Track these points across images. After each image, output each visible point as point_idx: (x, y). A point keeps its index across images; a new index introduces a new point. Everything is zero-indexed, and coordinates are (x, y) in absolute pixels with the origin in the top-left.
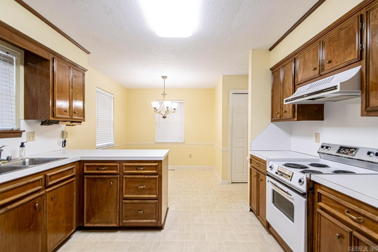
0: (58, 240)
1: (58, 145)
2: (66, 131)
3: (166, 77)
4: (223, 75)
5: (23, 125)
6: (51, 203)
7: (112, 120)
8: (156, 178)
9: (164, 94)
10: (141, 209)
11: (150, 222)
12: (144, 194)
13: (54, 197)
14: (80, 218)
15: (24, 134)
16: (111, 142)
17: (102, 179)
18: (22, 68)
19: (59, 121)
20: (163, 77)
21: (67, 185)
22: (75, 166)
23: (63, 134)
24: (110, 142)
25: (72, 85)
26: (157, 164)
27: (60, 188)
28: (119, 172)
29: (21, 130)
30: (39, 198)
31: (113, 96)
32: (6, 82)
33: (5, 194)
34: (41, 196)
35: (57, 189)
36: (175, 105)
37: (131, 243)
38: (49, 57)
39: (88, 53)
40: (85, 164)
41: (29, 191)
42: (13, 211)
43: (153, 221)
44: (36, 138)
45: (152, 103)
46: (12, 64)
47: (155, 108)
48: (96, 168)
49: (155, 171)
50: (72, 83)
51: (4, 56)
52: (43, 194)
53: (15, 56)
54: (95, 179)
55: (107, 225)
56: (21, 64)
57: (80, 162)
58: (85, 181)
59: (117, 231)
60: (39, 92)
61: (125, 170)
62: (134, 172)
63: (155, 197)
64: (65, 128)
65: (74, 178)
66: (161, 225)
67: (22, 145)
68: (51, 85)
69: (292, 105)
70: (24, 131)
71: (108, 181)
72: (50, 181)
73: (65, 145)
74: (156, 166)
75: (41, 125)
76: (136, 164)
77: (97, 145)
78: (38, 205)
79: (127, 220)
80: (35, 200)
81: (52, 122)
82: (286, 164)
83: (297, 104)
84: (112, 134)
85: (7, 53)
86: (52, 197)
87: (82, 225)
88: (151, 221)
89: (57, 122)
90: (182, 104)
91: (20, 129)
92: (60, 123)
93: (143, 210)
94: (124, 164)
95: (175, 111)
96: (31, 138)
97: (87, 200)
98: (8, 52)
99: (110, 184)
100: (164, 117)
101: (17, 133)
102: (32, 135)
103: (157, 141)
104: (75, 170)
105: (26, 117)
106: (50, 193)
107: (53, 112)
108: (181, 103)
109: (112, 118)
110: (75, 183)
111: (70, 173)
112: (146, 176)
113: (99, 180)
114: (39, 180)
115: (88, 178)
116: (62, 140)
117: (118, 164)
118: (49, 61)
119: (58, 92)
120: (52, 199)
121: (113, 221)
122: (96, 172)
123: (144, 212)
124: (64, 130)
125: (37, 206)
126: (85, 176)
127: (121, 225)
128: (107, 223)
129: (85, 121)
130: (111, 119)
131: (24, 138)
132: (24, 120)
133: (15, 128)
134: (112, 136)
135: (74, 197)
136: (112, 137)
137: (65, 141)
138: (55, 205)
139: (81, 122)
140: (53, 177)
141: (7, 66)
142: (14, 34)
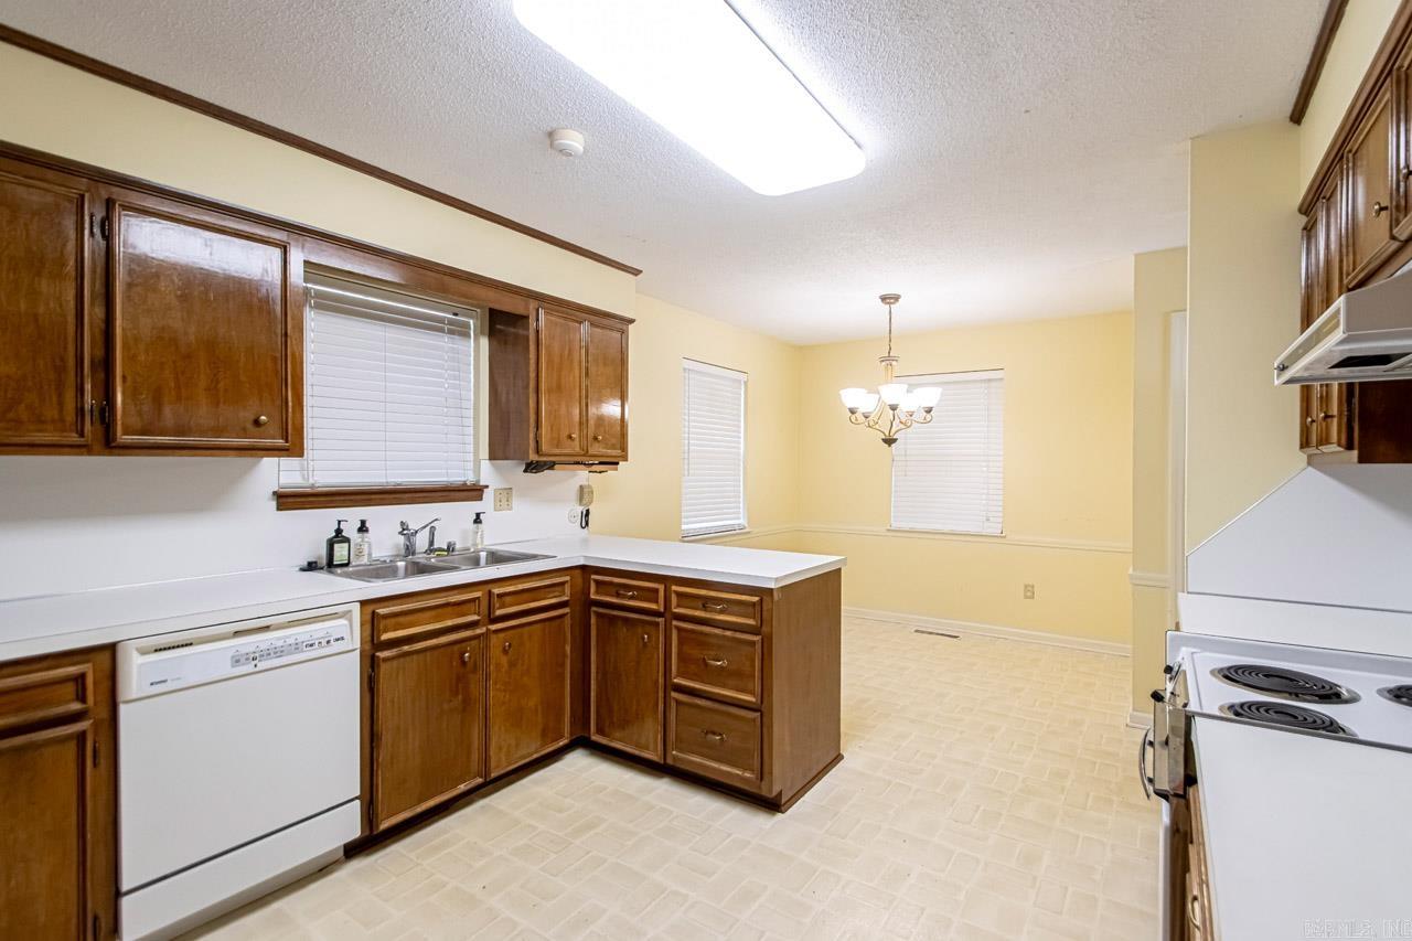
0: (520, 753)
1: (570, 521)
2: (589, 486)
3: (896, 298)
4: (1136, 255)
5: (488, 474)
6: (504, 660)
7: (742, 451)
8: (753, 643)
9: (889, 359)
10: (716, 729)
11: (738, 775)
12: (724, 686)
13: (510, 646)
14: (581, 718)
15: (488, 494)
16: (739, 518)
17: (626, 620)
18: (484, 342)
19: (554, 463)
20: (884, 299)
21: (547, 623)
22: (568, 578)
23: (583, 493)
24: (734, 519)
25: (587, 369)
26: (756, 599)
27: (526, 629)
28: (662, 610)
29: (482, 483)
30: (474, 643)
31: (743, 377)
32: (455, 378)
33: (402, 619)
34: (477, 637)
35: (519, 630)
36: (929, 395)
37: (677, 817)
38: (528, 309)
39: (636, 272)
40: (593, 577)
41: (449, 623)
42: (415, 657)
43: (747, 775)
44: (515, 502)
45: (841, 392)
46: (469, 336)
47: (853, 411)
48: (614, 590)
49: (751, 622)
50: (587, 362)
51: (451, 322)
52: (483, 634)
53: (471, 317)
54: (613, 619)
55: (637, 752)
56: (482, 333)
57: (583, 568)
58: (593, 620)
59: (662, 777)
60: (511, 396)
61: (678, 606)
62: (698, 613)
63: (751, 702)
64: (588, 480)
65: (567, 610)
66: (768, 795)
67: (478, 520)
68: (532, 375)
69: (1340, 385)
70: (487, 487)
71: (640, 630)
72: (499, 608)
73: (587, 524)
74: (754, 604)
75: (525, 471)
76: (703, 592)
77: (684, 527)
78: (470, 657)
79: (681, 751)
80: (464, 645)
81: (542, 466)
82: (1229, 668)
83: (1360, 383)
84: (742, 495)
85: (456, 314)
86: (504, 648)
87: (586, 735)
88: (740, 773)
89: (551, 466)
90: (993, 384)
91: (479, 481)
92: (556, 466)
93: (720, 734)
94: (674, 588)
95: (928, 416)
96: (504, 502)
97: (597, 673)
98: (456, 310)
99: (644, 638)
100: (889, 441)
101: (473, 492)
102: (506, 494)
103: (895, 525)
104: (567, 589)
105: (493, 457)
106: (502, 635)
107: (537, 442)
108: (990, 380)
109: (742, 446)
110: (567, 621)
111: (557, 594)
112: (728, 633)
113: (620, 623)
114: (473, 600)
115: (599, 615)
116: (580, 509)
117: (661, 588)
118: (527, 317)
119: (549, 391)
120: (505, 651)
121: (651, 747)
122: (614, 600)
123: (722, 739)
124: (585, 483)
125: (466, 659)
126: (594, 609)
127: (670, 761)
128: (638, 746)
129: (627, 460)
130: (739, 448)
131: (486, 504)
132: (487, 462)
133: (470, 478)
134: (741, 500)
135: (564, 655)
136: (741, 505)
137: (588, 511)
138: (512, 664)
139: (618, 463)
140: (508, 599)
141: (457, 343)
142: (446, 278)
